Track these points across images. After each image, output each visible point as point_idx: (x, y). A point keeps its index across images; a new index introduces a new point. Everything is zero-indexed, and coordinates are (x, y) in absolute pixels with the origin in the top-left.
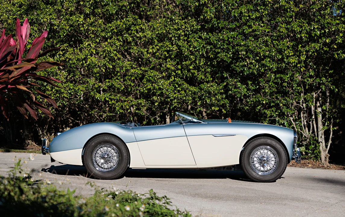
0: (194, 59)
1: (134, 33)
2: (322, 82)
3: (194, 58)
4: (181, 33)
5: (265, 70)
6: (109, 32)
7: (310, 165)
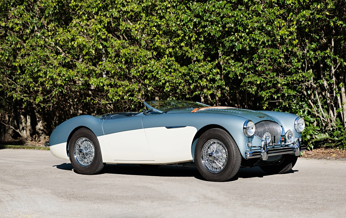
0: (183, 35)
1: (119, 8)
2: (326, 55)
3: (182, 33)
4: (167, 4)
5: (256, 44)
6: (95, 7)
7: (334, 155)
